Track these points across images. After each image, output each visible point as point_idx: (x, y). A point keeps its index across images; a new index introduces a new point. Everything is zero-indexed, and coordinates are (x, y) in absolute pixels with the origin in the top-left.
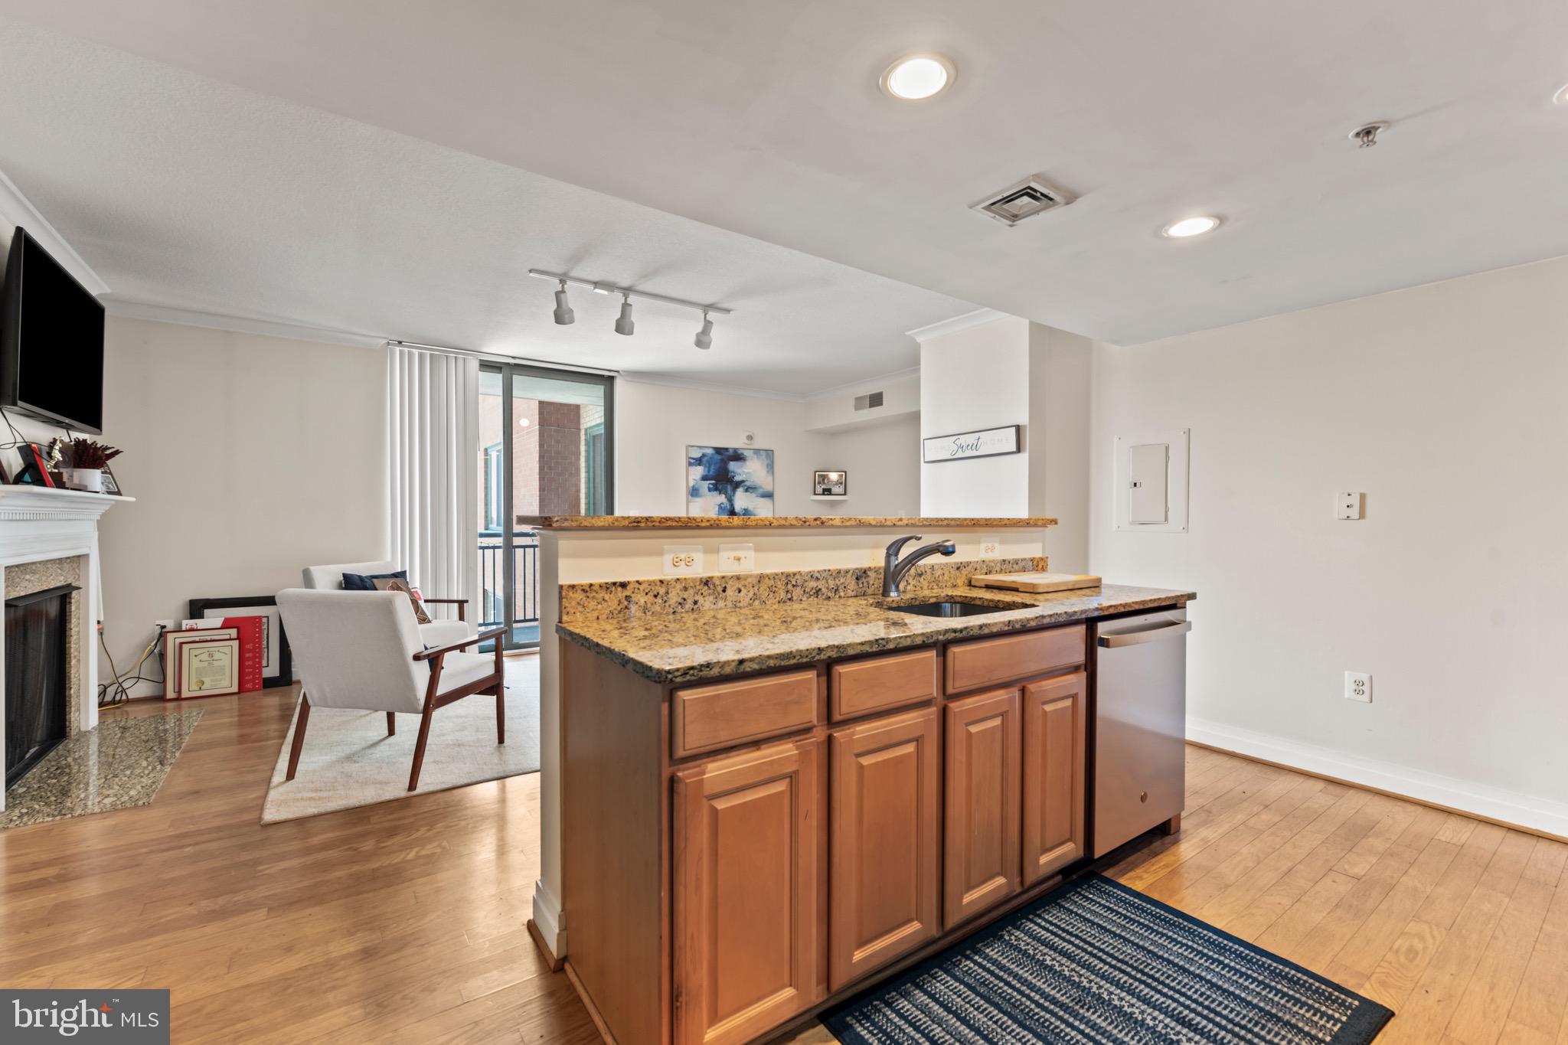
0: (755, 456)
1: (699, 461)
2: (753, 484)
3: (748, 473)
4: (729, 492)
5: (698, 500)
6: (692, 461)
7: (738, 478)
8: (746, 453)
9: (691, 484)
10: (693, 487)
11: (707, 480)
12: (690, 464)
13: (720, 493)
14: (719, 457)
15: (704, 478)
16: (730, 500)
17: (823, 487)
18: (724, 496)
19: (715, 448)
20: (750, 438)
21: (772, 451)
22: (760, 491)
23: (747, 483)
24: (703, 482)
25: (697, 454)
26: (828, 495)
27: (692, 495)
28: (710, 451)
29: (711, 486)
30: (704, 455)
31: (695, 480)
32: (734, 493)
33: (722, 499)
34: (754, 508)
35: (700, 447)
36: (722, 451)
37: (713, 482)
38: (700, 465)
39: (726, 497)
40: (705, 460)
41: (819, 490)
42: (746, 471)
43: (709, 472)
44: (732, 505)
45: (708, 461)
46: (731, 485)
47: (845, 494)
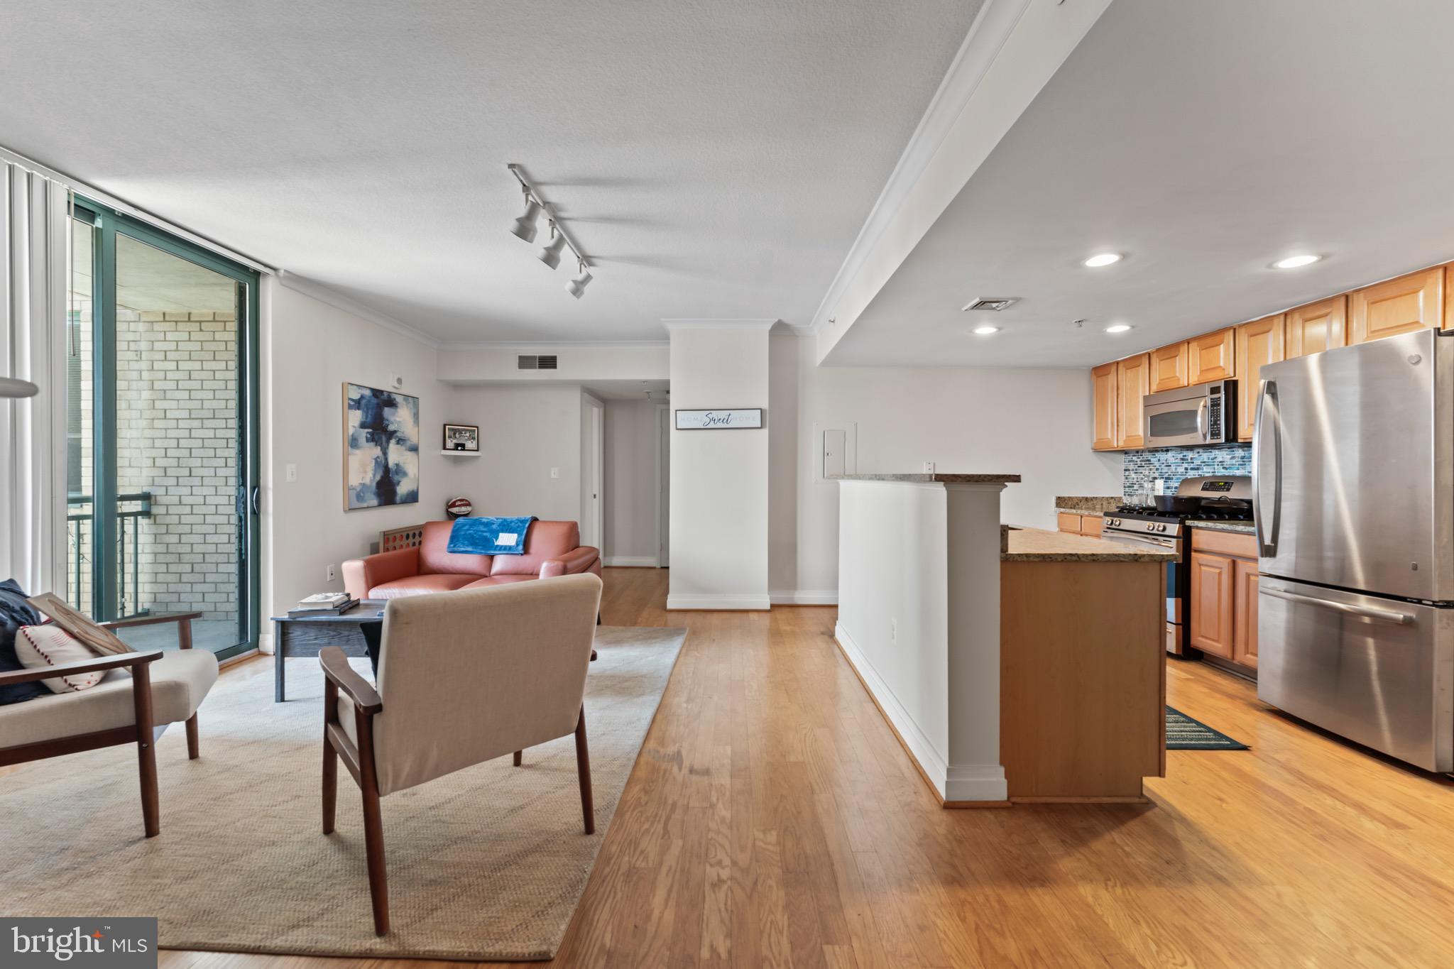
0: (404, 403)
1: (357, 404)
2: (402, 435)
3: (399, 422)
4: (384, 443)
5: (357, 452)
6: (352, 403)
7: (391, 428)
8: (399, 399)
9: (351, 431)
10: (352, 435)
11: (365, 428)
12: (350, 407)
13: (376, 445)
14: (374, 401)
15: (363, 426)
16: (385, 453)
17: (455, 441)
18: (379, 448)
19: (372, 390)
20: (399, 381)
21: (417, 398)
22: (408, 443)
23: (398, 434)
24: (361, 430)
25: (355, 395)
26: (461, 450)
27: (352, 446)
28: (367, 393)
29: (369, 436)
30: (362, 397)
31: (354, 427)
32: (388, 445)
33: (377, 451)
34: (404, 463)
35: (360, 386)
36: (378, 394)
37: (370, 430)
38: (359, 409)
39: (381, 450)
40: (363, 402)
41: (450, 444)
42: (398, 419)
43: (366, 418)
44: (386, 459)
45: (366, 405)
46: (386, 434)
47: (477, 450)
